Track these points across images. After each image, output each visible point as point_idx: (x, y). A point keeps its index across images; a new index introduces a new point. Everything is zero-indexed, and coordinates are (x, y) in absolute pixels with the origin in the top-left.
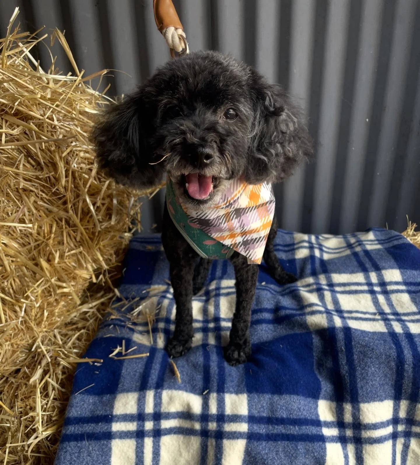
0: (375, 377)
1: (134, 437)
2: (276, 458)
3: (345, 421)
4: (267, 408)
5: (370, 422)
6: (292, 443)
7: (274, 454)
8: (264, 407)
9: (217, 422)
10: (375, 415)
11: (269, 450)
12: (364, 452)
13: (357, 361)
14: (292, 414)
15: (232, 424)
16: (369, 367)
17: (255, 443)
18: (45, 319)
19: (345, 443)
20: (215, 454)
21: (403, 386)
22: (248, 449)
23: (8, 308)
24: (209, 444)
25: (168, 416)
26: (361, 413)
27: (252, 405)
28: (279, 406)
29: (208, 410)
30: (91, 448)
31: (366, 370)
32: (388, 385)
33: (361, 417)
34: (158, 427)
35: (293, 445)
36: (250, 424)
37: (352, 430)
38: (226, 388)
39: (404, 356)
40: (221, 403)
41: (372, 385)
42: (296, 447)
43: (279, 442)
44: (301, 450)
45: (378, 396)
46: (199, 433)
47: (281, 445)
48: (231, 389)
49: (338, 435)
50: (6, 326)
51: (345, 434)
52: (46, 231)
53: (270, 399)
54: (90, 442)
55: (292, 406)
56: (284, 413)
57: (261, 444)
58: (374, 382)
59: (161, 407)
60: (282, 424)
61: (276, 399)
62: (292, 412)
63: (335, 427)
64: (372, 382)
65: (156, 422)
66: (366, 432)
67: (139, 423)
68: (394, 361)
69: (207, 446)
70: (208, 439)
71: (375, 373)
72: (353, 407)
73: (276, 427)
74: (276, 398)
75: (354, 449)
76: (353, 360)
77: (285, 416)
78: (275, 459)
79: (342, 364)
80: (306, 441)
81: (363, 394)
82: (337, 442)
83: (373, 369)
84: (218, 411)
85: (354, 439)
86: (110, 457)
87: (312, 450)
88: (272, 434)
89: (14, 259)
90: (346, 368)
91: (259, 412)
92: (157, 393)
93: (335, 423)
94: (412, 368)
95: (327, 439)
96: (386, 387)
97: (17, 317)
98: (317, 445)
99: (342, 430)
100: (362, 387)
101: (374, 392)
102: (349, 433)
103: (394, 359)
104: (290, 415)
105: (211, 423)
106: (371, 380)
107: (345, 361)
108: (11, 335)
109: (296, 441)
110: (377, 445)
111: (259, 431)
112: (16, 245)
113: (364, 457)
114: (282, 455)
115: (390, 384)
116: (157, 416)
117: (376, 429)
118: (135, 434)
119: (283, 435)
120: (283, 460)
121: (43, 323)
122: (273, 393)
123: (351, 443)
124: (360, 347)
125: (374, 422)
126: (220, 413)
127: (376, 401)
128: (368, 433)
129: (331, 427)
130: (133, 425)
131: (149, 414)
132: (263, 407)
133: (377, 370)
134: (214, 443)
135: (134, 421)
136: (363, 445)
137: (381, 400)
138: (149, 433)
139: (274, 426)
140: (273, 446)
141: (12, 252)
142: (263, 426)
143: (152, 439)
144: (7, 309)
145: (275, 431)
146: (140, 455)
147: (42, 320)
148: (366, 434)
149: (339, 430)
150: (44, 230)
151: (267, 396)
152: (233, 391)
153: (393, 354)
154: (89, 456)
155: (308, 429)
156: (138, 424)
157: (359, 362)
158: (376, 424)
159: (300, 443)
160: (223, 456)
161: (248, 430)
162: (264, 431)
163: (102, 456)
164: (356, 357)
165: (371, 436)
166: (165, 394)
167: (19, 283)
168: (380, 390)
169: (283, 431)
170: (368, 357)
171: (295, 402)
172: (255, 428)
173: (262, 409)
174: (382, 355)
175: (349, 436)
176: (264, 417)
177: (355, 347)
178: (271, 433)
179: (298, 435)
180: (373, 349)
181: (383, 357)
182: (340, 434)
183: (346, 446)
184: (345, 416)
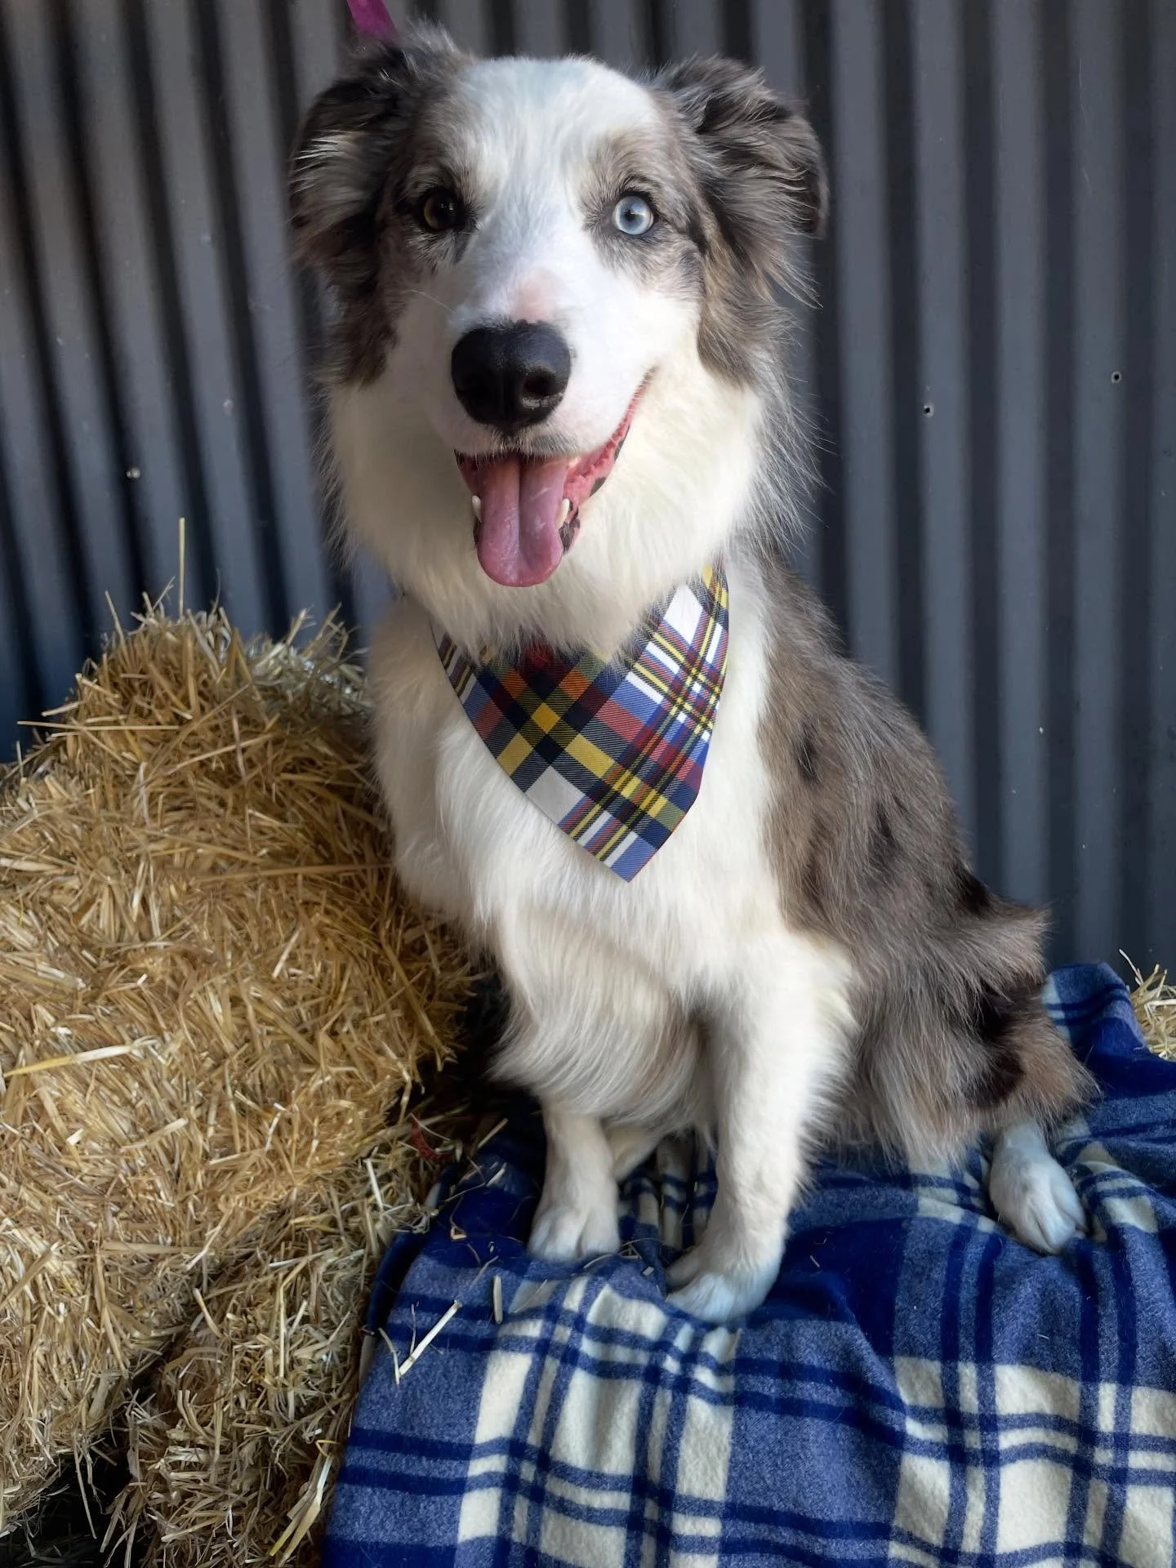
1: (531, 1352)
3: (962, 1409)
17: (753, 1413)
18: (313, 1150)
19: (961, 1463)
20: (668, 1426)
23: (250, 1124)
24: (658, 1400)
28: (803, 1340)
34: (575, 1345)
49: (945, 1442)
50: (243, 1158)
51: (964, 1441)
52: (334, 976)
54: (453, 1352)
56: (813, 1357)
57: (765, 1419)
63: (940, 1422)
65: (575, 1334)
67: (548, 1326)
69: (651, 1405)
70: (656, 1389)
72: (980, 1373)
77: (815, 1363)
82: (939, 1458)
86: (481, 1386)
88: (791, 1399)
89: (271, 1029)
91: (760, 1350)
93: (940, 1414)
95: (914, 1444)
97: (263, 1143)
99: (955, 1431)
102: (973, 1440)
108: (248, 1180)
111: (761, 1390)
112: (278, 1003)
116: (580, 1323)
118: (534, 1345)
121: (309, 1159)
129: (931, 1421)
130: (535, 1326)
131: (569, 1311)
134: (669, 1399)
138: (557, 1348)
139: (794, 1382)
141: (271, 1016)
142: (772, 1381)
143: (558, 1362)
144: (246, 1127)
147: (308, 1153)
149: (950, 1431)
150: (330, 975)
156: (544, 1326)
160: (684, 1433)
161: (736, 1387)
163: (466, 1381)
167: (275, 1075)
172: (751, 1383)
176: (772, 1361)
182: (949, 1440)
184: (962, 1394)
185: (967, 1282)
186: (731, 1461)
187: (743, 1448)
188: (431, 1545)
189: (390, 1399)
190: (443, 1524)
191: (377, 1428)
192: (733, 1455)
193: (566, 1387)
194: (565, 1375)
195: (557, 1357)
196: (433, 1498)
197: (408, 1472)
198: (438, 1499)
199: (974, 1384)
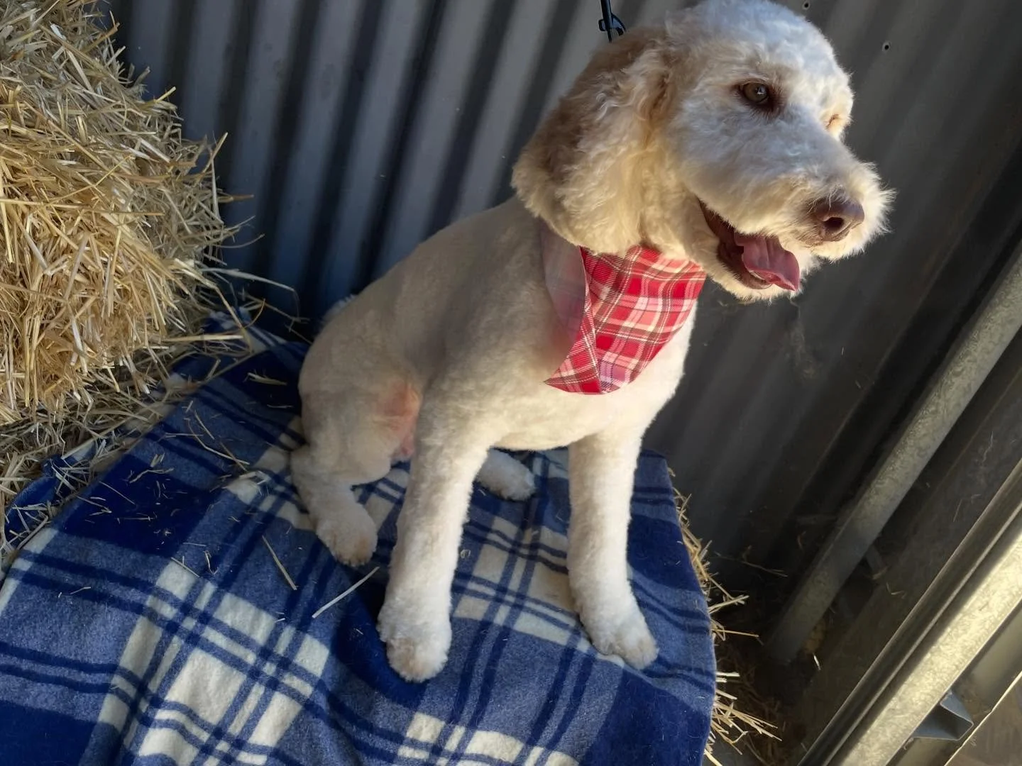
0: (515, 703)
1: (163, 627)
3: (445, 747)
9: (278, 666)
11: (325, 735)
13: (499, 675)
15: (295, 677)
16: (513, 688)
17: (311, 717)
20: (256, 707)
21: (546, 728)
22: (298, 720)
24: (254, 690)
25: (218, 626)
26: (470, 741)
29: (274, 646)
30: (109, 617)
31: (507, 690)
32: (526, 720)
34: (198, 632)
36: (317, 691)
38: (311, 627)
40: (295, 645)
45: (503, 727)
46: (249, 669)
48: (317, 632)
57: (317, 723)
59: (215, 610)
63: (427, 751)
64: (508, 709)
65: (199, 625)
67: (180, 613)
69: (249, 692)
70: (254, 683)
72: (466, 733)
84: (286, 653)
92: (218, 591)
105: (270, 665)
115: (529, 721)
116: (205, 619)
118: (166, 623)
126: (287, 657)
130: (172, 610)
131: (197, 610)
135: (175, 607)
138: (184, 632)
143: (183, 641)
146: (159, 654)
152: (319, 636)
154: (104, 626)
156: (177, 614)
160: (265, 713)
161: (311, 696)
163: (120, 630)
164: (501, 669)
166: (228, 599)
172: (318, 698)
184: (449, 742)
185: (478, 672)
186: (286, 731)
187: (296, 729)
188: (77, 718)
189: (59, 635)
190: (88, 708)
191: (48, 652)
192: (289, 730)
193: (185, 659)
194: (187, 651)
195: (183, 638)
196: (84, 694)
197: (68, 677)
198: (87, 695)
199: (460, 738)
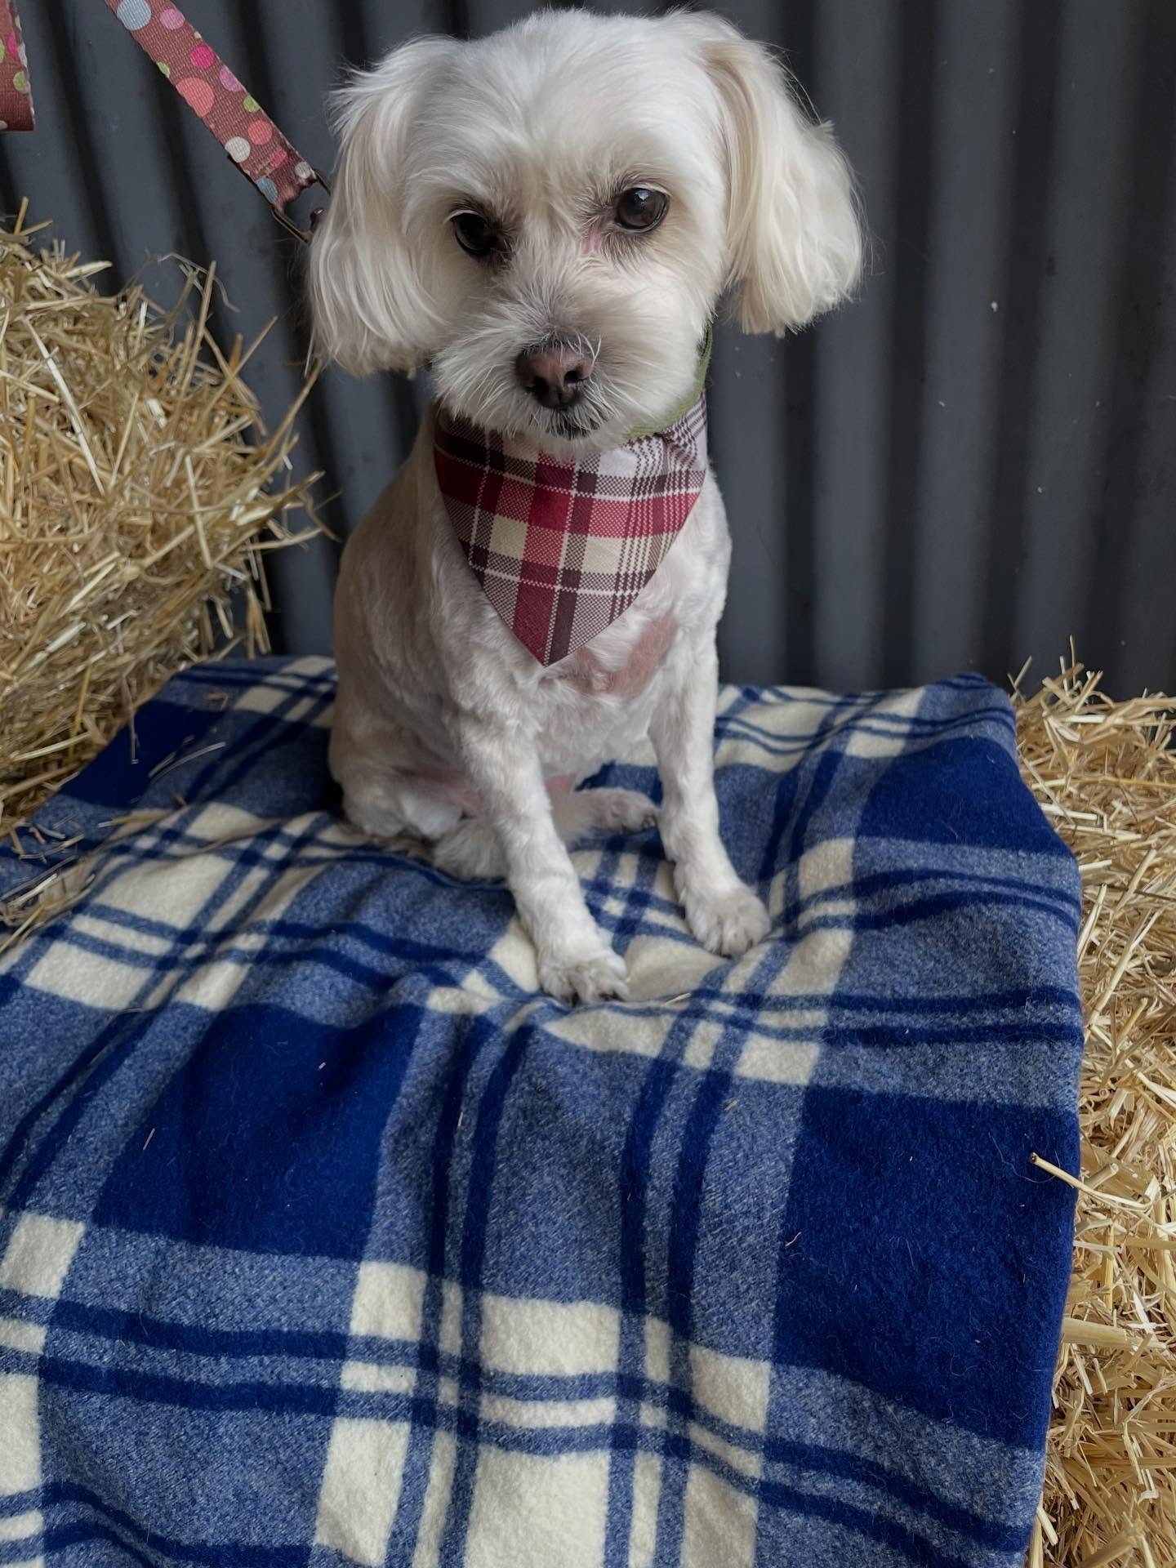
2: (134, 1455)
3: (440, 1348)
4: (136, 1285)
5: (509, 1369)
6: (199, 1416)
7: (130, 1440)
8: (126, 1277)
10: (528, 1347)
11: (115, 1423)
12: (479, 1471)
13: (504, 1141)
14: (216, 1316)
16: (534, 1170)
19: (429, 1424)
26: (484, 1328)
27: (86, 1268)
28: (176, 1284)
33: (482, 1343)
35: (201, 1422)
37: (457, 1385)
39: (650, 1156)
41: (533, 1235)
42: (212, 1428)
43: (153, 1406)
44: (227, 1440)
47: (158, 1413)
49: (411, 1394)
51: (437, 1394)
53: (158, 1252)
55: (221, 1289)
56: (186, 1311)
58: (542, 1228)
60: (171, 1345)
61: (179, 1255)
62: (217, 1311)
63: (410, 1364)
64: (536, 1225)
66: (492, 1402)
68: (614, 1168)
71: (554, 1194)
73: (150, 1351)
74: (180, 1250)
75: (454, 1454)
76: (494, 1134)
77: (187, 1320)
78: (130, 1458)
79: (461, 1141)
80: (252, 1406)
81: (497, 1263)
83: (547, 1179)
85: (459, 1421)
87: (270, 1440)
88: (134, 1373)
90: (468, 1159)
91: (103, 1294)
94: (669, 1205)
95: (353, 1402)
96: (590, 1255)
98: (292, 1423)
99: (429, 1376)
100: (499, 1237)
101: (539, 1262)
102: (448, 1393)
103: (614, 1158)
104: (207, 1317)
106: (534, 1216)
107: (471, 1135)
109: (212, 1408)
110: (525, 1457)
111: (84, 1359)
113: (476, 1492)
114: (158, 1450)
115: (606, 1249)
117: (525, 1399)
119: (168, 1381)
120: (159, 1465)
122: (175, 1235)
123: (449, 1430)
124: (530, 1093)
125: (522, 1369)
127: (542, 1298)
128: (498, 1405)
132: (122, 1277)
133: (561, 1187)
136: (480, 1447)
137: (563, 1297)
139: (143, 1347)
140: (130, 1414)
142: (107, 1344)
145: (145, 1366)
148: (494, 1409)
149: (420, 1376)
151: (149, 1245)
153: (614, 1139)
155: (266, 1368)
157: (510, 1144)
158: (529, 1378)
159: (226, 1415)
161: (45, 1349)
162: (106, 1359)
164: (507, 1125)
165: (507, 1420)
168: (564, 1260)
169: (174, 1371)
170: (538, 1134)
171: (237, 1278)
172: (73, 1345)
173: (117, 1285)
174: (581, 1136)
175: (446, 1403)
177: (514, 1092)
178: (131, 1371)
179: (226, 1389)
180: (558, 1107)
181: (584, 1143)
182: (417, 1391)
183: (431, 1437)
